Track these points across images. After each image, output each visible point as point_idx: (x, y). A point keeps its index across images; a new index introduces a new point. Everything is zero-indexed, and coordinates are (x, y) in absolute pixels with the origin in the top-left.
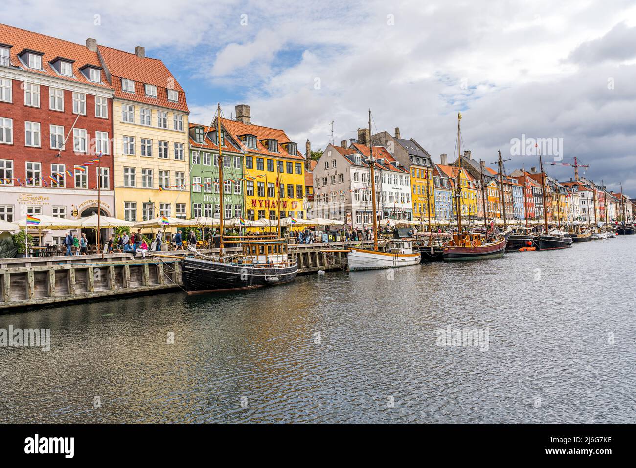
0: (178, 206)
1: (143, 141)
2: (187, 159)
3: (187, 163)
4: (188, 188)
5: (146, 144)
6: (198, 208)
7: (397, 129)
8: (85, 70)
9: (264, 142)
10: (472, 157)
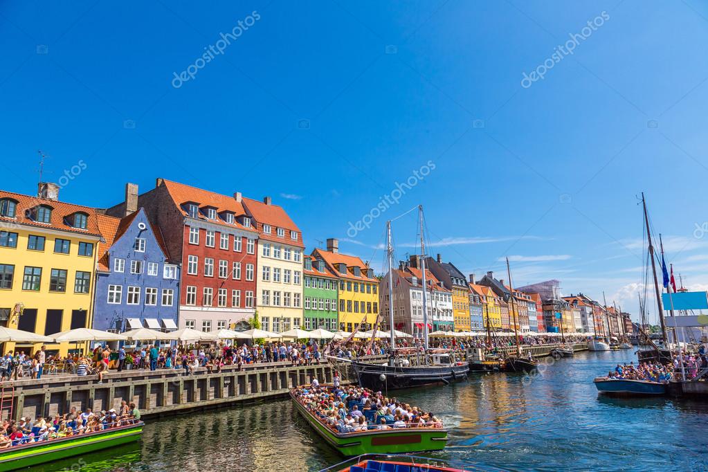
0: (295, 320)
1: (275, 270)
2: (302, 283)
3: (302, 286)
4: (302, 306)
5: (277, 273)
6: (308, 322)
7: (438, 255)
8: (240, 219)
9: (350, 269)
10: (494, 276)
